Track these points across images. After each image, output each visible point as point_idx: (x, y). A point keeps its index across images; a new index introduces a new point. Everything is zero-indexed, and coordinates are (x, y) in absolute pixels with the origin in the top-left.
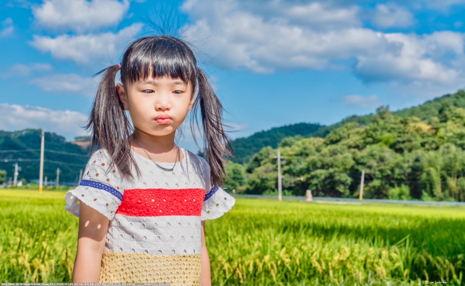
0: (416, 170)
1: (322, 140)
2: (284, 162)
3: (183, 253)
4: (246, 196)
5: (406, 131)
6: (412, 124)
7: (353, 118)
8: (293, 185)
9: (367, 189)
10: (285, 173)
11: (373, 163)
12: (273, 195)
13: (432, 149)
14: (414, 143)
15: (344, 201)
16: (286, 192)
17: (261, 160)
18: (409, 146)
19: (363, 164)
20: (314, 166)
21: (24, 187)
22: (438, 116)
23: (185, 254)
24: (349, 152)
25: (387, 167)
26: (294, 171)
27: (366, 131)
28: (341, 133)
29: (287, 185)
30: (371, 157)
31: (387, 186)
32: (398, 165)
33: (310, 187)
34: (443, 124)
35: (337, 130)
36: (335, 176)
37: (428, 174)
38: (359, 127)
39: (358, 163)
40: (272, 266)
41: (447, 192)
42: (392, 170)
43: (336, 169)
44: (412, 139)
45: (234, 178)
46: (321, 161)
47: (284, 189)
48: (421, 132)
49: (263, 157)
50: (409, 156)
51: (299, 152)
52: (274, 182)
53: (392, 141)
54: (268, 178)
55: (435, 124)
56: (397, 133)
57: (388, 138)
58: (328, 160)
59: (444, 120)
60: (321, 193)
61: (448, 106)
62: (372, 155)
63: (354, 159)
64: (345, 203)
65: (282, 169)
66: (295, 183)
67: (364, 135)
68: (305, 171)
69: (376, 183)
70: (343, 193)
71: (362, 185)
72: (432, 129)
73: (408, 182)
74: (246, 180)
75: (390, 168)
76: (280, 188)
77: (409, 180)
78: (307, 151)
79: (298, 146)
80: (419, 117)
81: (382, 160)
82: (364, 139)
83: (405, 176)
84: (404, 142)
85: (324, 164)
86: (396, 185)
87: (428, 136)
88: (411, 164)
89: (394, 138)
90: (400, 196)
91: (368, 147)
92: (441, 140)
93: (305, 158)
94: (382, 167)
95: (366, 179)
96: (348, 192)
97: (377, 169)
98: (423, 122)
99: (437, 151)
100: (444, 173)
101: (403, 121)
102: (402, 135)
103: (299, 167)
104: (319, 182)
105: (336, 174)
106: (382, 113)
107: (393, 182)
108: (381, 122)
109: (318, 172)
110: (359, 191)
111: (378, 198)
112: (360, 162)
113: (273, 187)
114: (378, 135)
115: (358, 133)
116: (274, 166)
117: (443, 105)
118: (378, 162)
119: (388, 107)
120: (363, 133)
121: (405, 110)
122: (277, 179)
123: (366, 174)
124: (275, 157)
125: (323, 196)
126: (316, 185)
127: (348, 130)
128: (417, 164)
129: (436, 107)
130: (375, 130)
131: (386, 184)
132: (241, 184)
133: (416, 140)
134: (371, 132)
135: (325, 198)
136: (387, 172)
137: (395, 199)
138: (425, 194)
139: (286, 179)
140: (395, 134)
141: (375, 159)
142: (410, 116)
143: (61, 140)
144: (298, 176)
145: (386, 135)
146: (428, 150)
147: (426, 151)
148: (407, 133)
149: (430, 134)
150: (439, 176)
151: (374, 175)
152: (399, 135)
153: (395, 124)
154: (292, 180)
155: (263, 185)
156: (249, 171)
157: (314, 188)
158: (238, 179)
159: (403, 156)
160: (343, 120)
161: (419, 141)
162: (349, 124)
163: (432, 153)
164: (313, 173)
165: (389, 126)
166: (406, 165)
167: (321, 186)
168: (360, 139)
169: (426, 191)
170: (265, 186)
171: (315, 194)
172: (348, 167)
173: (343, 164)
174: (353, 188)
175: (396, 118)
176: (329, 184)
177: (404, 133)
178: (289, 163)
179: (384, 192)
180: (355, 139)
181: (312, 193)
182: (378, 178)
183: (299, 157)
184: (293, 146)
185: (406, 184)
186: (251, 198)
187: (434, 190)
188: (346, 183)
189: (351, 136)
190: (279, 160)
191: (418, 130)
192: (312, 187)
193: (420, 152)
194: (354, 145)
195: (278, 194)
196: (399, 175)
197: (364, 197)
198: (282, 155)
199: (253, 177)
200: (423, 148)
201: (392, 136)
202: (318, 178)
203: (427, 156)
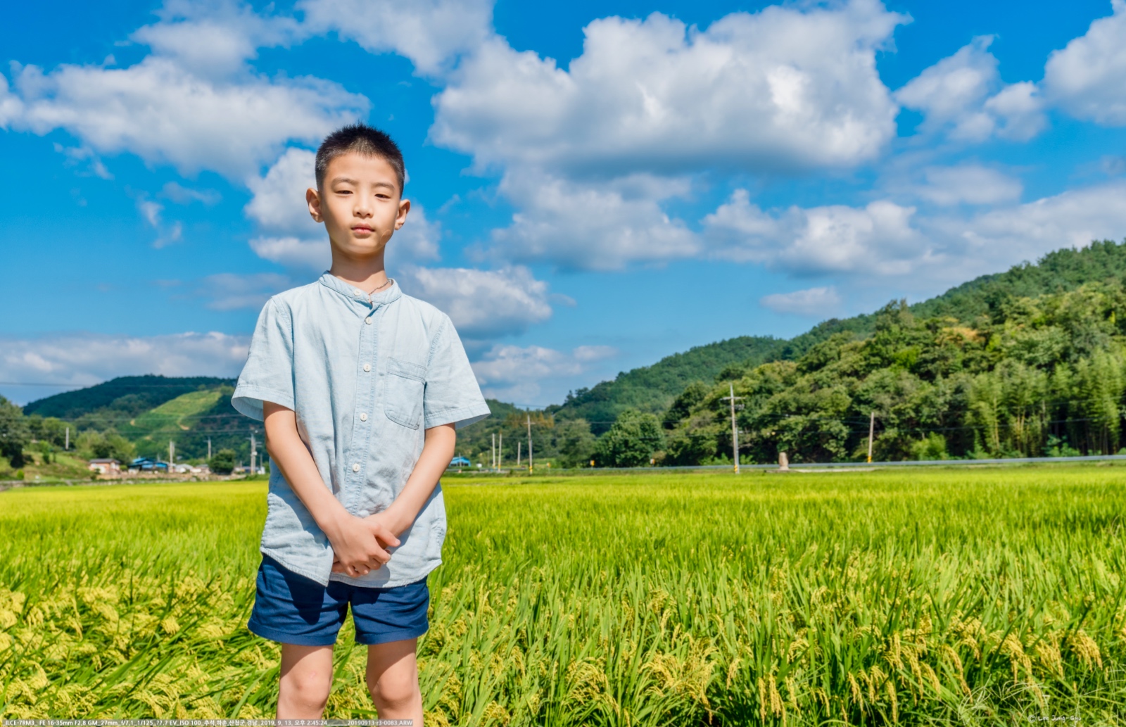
0: (957, 407)
1: (794, 364)
4: (666, 468)
5: (937, 341)
6: (946, 330)
8: (749, 445)
11: (885, 400)
13: (983, 370)
15: (840, 467)
16: (747, 457)
17: (689, 405)
18: (944, 368)
19: (868, 402)
20: (785, 409)
22: (988, 313)
24: (842, 383)
25: (909, 405)
26: (750, 421)
27: (869, 344)
28: (826, 350)
30: (880, 389)
31: (909, 437)
32: (925, 400)
33: (782, 446)
34: (999, 327)
36: (822, 425)
37: (976, 414)
38: (854, 339)
39: (858, 400)
41: (1009, 441)
42: (917, 410)
43: (822, 413)
44: (948, 354)
45: (643, 440)
46: (795, 400)
47: (741, 453)
48: (962, 342)
49: (692, 400)
50: (944, 384)
51: (756, 387)
52: (719, 442)
53: (914, 360)
54: (705, 435)
55: (985, 327)
56: (921, 345)
57: (908, 356)
58: (806, 398)
59: (1000, 320)
61: (1005, 296)
62: (882, 386)
63: (851, 395)
64: (840, 471)
66: (753, 441)
67: (865, 353)
68: (768, 419)
69: (891, 433)
70: (836, 454)
71: (870, 437)
72: (979, 335)
73: (943, 429)
74: (665, 441)
75: (914, 407)
77: (944, 425)
78: (771, 386)
79: (753, 377)
80: (953, 316)
81: (899, 393)
82: (866, 359)
83: (939, 419)
84: (933, 361)
85: (801, 405)
86: (923, 435)
87: (974, 349)
88: (948, 398)
89: (917, 355)
90: (933, 453)
91: (874, 371)
92: (995, 353)
93: (767, 398)
94: (901, 406)
95: (875, 429)
96: (843, 452)
97: (892, 409)
98: (964, 324)
99: (991, 373)
100: (1004, 409)
101: (931, 324)
102: (931, 349)
103: (758, 414)
104: (795, 436)
105: (823, 421)
106: (894, 312)
107: (917, 429)
108: (895, 328)
109: (792, 419)
110: (865, 447)
111: (894, 459)
112: (862, 398)
114: (890, 351)
115: (854, 349)
117: (993, 294)
118: (893, 398)
119: (903, 302)
120: (865, 347)
122: (726, 437)
123: (876, 419)
125: (800, 462)
126: (789, 442)
127: (839, 345)
128: (959, 397)
130: (885, 343)
131: (906, 434)
132: (656, 448)
133: (954, 357)
134: (880, 346)
135: (805, 464)
136: (908, 413)
137: (925, 459)
138: (978, 446)
140: (920, 348)
141: (888, 392)
142: (941, 315)
144: (758, 429)
145: (904, 350)
146: (977, 373)
147: (973, 375)
148: (939, 345)
149: (976, 344)
150: (996, 415)
151: (887, 420)
152: (926, 349)
153: (917, 330)
155: (698, 447)
156: (668, 425)
157: (786, 448)
158: (651, 440)
159: (935, 385)
161: (960, 356)
163: (984, 377)
164: (783, 422)
165: (908, 334)
166: (940, 400)
168: (861, 360)
169: (977, 443)
170: (700, 450)
171: (793, 459)
172: (842, 408)
173: (833, 404)
174: (851, 444)
175: (917, 320)
176: (809, 439)
177: (934, 345)
179: (904, 448)
180: (849, 360)
181: (788, 456)
182: (893, 426)
183: (758, 396)
184: (744, 378)
185: (938, 432)
187: (987, 440)
188: (840, 436)
189: (843, 355)
191: (957, 339)
193: (962, 376)
194: (849, 372)
196: (929, 417)
197: (875, 458)
199: (678, 434)
200: (966, 370)
201: (915, 352)
202: (791, 429)
203: (975, 382)
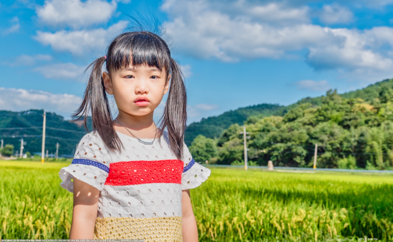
0: (361, 144)
1: (281, 118)
2: (249, 137)
3: (163, 216)
4: (217, 166)
5: (352, 110)
6: (357, 105)
7: (308, 99)
8: (257, 157)
9: (320, 159)
10: (250, 146)
11: (325, 138)
12: (240, 165)
13: (375, 126)
14: (359, 120)
15: (301, 170)
16: (251, 162)
17: (230, 135)
18: (355, 123)
19: (316, 138)
20: (275, 140)
21: (29, 159)
22: (379, 98)
23: (165, 216)
24: (304, 128)
25: (336, 141)
26: (258, 145)
27: (318, 110)
28: (297, 112)
29: (252, 157)
30: (322, 133)
31: (337, 157)
32: (346, 139)
33: (271, 158)
34: (384, 105)
35: (294, 110)
36: (293, 149)
37: (372, 147)
38: (312, 107)
39: (312, 137)
40: (239, 226)
41: (388, 162)
42: (341, 144)
43: (293, 143)
44: (358, 117)
45: (206, 151)
46: (280, 136)
47: (249, 160)
48: (365, 111)
49: (232, 133)
50: (355, 132)
51: (262, 129)
52: (240, 154)
53: (340, 119)
54: (236, 150)
55: (377, 104)
56: (344, 112)
57: (337, 117)
58: (286, 135)
59: (385, 101)
60: (281, 163)
61: (387, 89)
62: (323, 131)
63: (309, 134)
64: (301, 172)
65: (247, 143)
66: (258, 155)
67: (317, 114)
68: (267, 144)
69: (328, 155)
70: (300, 164)
71: (316, 156)
72: (374, 108)
73: (354, 154)
74: (217, 152)
75: (339, 142)
76: (246, 159)
77: (355, 152)
78: (268, 128)
79: (261, 123)
80: (363, 98)
81: (332, 135)
82: (316, 117)
83: (352, 149)
84: (350, 120)
85: (283, 138)
86: (344, 156)
87: (371, 115)
88: (357, 138)
89: (342, 116)
90: (348, 166)
91: (320, 123)
92: (382, 118)
93: (267, 134)
94: (333, 141)
95: (318, 151)
96: (303, 163)
97: (328, 143)
98: (367, 103)
99: (379, 127)
100: (385, 146)
101: (350, 102)
102: (349, 114)
103: (261, 141)
104: (279, 153)
105: (294, 147)
106: (331, 95)
107: (341, 153)
108: (331, 103)
109: (278, 145)
110: (313, 162)
111: (330, 167)
112: (313, 136)
113: (240, 158)
114: (329, 114)
115: (311, 112)
116: (241, 141)
117: (383, 88)
118: (329, 137)
119: (336, 90)
120: (316, 112)
121: (351, 93)
122: (243, 152)
123: (319, 147)
124: (241, 133)
125: (283, 166)
126: (277, 156)
127: (303, 109)
128: (362, 138)
129: (377, 90)
130: (326, 110)
131: (336, 155)
132: (213, 156)
133: (361, 118)
134: (323, 111)
135: (284, 168)
136: (336, 145)
137: (344, 168)
138: (369, 164)
139: (251, 152)
140: (343, 113)
141: (326, 134)
142: (355, 98)
143: (60, 119)
144: (261, 149)
145: (335, 114)
146: (371, 126)
147: (370, 128)
148: (353, 112)
149: (372, 113)
150: (381, 148)
151: (326, 148)
152: (347, 114)
153: (343, 104)
154: (257, 152)
155: (232, 156)
156: (220, 145)
157: (275, 159)
158: (210, 151)
159: (350, 132)
160: (299, 101)
161: (363, 118)
162: (304, 105)
163: (375, 129)
164: (274, 146)
165: (338, 106)
166: (352, 139)
167: (281, 157)
168: (314, 118)
169: (370, 162)
170: (233, 158)
171: (276, 164)
172: (303, 141)
173: (299, 139)
174: (308, 159)
175: (343, 100)
176: (287, 155)
177: (351, 112)
178: (253, 138)
179: (335, 162)
180: (309, 117)
181: (273, 163)
182: (329, 151)
183: (262, 133)
184: (256, 124)
185: (353, 156)
186: (222, 168)
187: (377, 161)
188: (302, 155)
189: (306, 115)
190: (245, 135)
191: (362, 110)
192: (273, 158)
193: (364, 128)
194: (308, 123)
195: (244, 165)
196: (347, 147)
197: (317, 167)
198: (247, 131)
199: (223, 150)
200: (366, 125)
201: (341, 115)
202: (278, 150)
203: (370, 131)
